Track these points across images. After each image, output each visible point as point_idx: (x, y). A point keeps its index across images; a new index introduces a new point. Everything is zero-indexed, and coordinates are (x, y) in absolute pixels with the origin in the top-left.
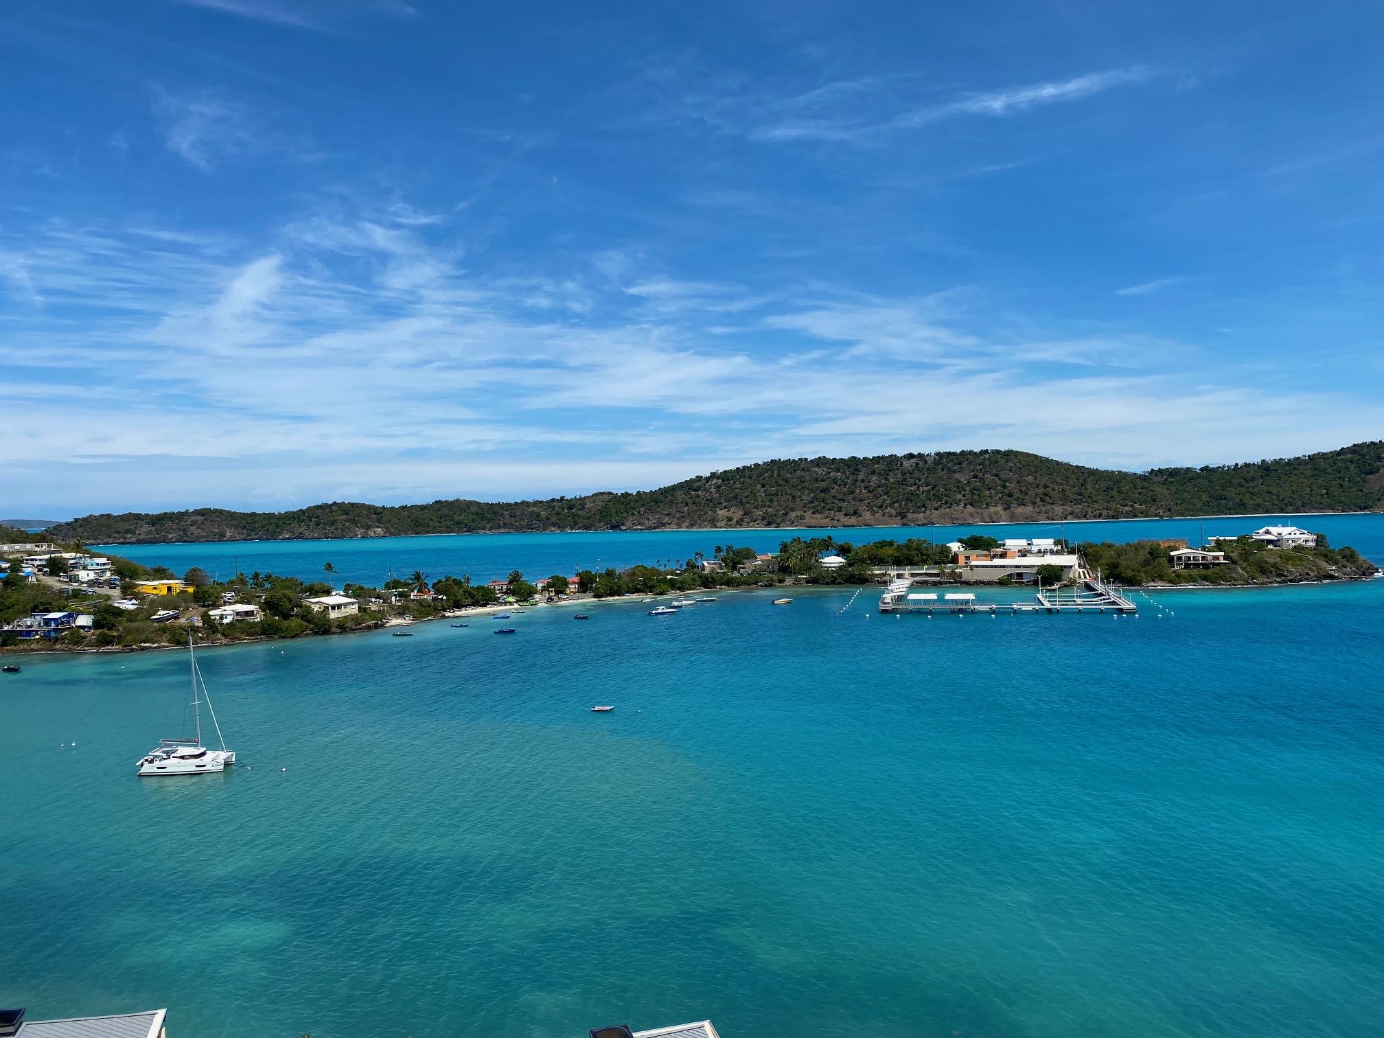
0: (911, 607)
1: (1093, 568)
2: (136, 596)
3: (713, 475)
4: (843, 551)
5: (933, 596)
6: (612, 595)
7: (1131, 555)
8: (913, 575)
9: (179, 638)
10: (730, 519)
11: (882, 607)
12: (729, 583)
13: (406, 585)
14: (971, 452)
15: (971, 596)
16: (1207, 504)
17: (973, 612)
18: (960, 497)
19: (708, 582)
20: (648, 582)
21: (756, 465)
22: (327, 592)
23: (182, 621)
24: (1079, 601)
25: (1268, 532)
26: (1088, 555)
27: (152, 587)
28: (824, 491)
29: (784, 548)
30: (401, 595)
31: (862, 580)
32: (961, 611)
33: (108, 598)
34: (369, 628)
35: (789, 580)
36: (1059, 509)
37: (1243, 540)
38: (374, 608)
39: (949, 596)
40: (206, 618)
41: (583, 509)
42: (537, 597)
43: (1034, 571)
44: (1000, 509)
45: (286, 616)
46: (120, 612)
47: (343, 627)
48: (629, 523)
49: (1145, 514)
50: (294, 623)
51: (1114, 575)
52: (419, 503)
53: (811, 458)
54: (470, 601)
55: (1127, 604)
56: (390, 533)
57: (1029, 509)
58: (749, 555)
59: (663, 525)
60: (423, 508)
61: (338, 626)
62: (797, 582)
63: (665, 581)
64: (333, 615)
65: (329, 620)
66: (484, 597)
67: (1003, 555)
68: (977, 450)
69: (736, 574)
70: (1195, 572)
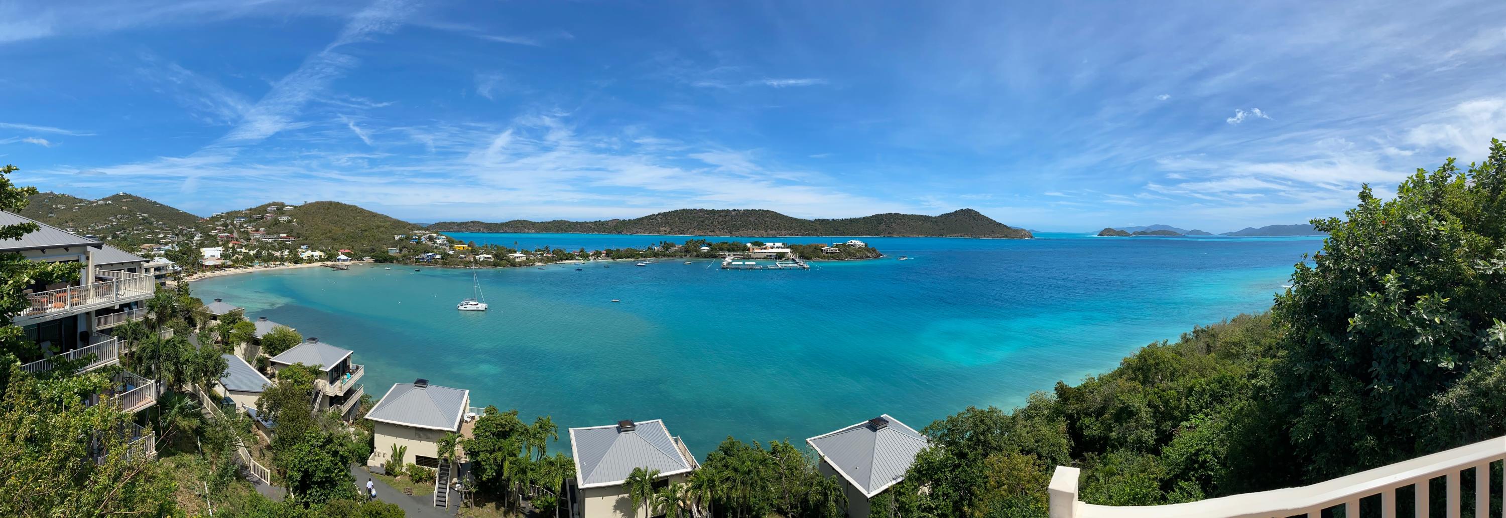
0: (733, 267)
1: (795, 253)
2: (454, 250)
3: (659, 214)
4: (709, 245)
5: (741, 263)
6: (618, 258)
7: (808, 249)
8: (734, 255)
9: (467, 264)
10: (665, 231)
11: (723, 266)
12: (665, 256)
13: (543, 251)
14: (755, 210)
15: (754, 263)
16: (833, 232)
17: (755, 269)
18: (751, 226)
19: (656, 255)
20: (632, 254)
21: (677, 211)
22: (515, 252)
23: (467, 259)
24: (790, 265)
25: (851, 242)
26: (794, 249)
27: (459, 247)
28: (702, 222)
29: (687, 243)
30: (541, 254)
31: (716, 257)
32: (751, 268)
33: (445, 249)
34: (529, 265)
35: (688, 255)
36: (783, 232)
37: (844, 244)
38: (531, 258)
39: (746, 263)
40: (475, 258)
41: (608, 225)
42: (590, 258)
43: (775, 254)
44: (763, 231)
45: (502, 260)
46: (449, 255)
47: (520, 264)
48: (625, 231)
49: (813, 234)
50: (504, 262)
51: (803, 256)
52: (547, 221)
53: (698, 209)
54: (565, 258)
55: (806, 266)
56: (537, 232)
57: (774, 232)
58: (673, 245)
59: (638, 232)
60: (549, 223)
61: (519, 265)
62: (691, 256)
63: (639, 254)
64: (517, 260)
65: (516, 262)
66: (571, 257)
67: (765, 249)
68: (757, 209)
69: (668, 252)
70: (829, 255)
